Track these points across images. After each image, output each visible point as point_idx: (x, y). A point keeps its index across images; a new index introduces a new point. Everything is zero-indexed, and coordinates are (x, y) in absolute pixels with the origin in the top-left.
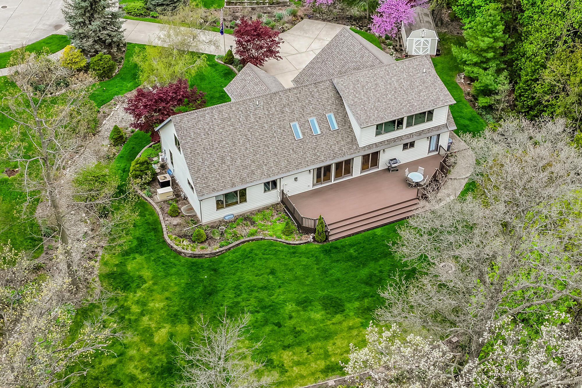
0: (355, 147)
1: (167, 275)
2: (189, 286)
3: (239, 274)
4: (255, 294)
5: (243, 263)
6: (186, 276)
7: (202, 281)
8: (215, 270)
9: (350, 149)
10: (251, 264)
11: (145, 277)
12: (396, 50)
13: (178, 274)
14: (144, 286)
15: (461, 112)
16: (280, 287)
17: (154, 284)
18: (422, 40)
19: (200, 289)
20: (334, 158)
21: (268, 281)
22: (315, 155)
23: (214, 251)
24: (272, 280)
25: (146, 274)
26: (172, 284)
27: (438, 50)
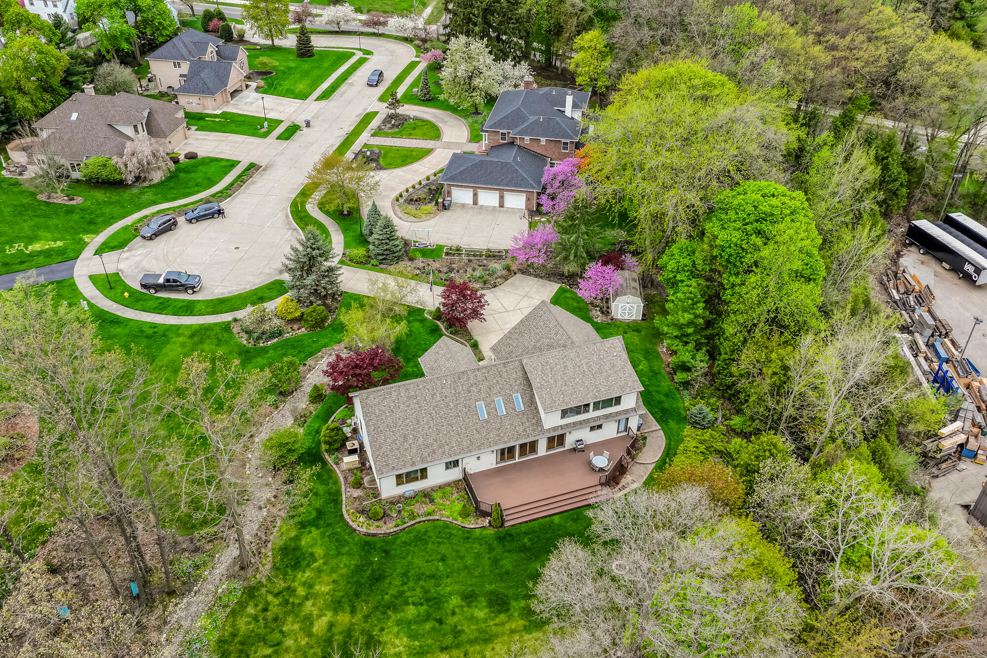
0: (539, 429)
1: (339, 554)
2: (359, 569)
3: (409, 558)
4: (422, 583)
5: (415, 546)
6: (357, 557)
7: (372, 563)
8: (387, 552)
9: (534, 430)
10: (423, 548)
11: (317, 555)
12: (602, 313)
13: (350, 554)
14: (315, 565)
15: (658, 386)
16: (448, 577)
17: (325, 563)
18: (628, 305)
19: (369, 572)
20: (518, 439)
21: (437, 569)
22: (498, 435)
23: (388, 531)
24: (441, 568)
25: (319, 551)
26: (342, 565)
27: (644, 315)
